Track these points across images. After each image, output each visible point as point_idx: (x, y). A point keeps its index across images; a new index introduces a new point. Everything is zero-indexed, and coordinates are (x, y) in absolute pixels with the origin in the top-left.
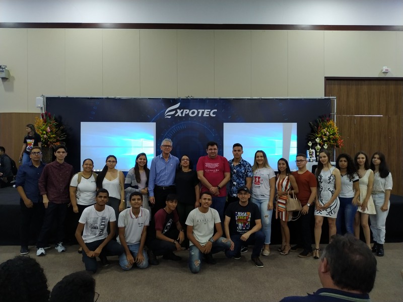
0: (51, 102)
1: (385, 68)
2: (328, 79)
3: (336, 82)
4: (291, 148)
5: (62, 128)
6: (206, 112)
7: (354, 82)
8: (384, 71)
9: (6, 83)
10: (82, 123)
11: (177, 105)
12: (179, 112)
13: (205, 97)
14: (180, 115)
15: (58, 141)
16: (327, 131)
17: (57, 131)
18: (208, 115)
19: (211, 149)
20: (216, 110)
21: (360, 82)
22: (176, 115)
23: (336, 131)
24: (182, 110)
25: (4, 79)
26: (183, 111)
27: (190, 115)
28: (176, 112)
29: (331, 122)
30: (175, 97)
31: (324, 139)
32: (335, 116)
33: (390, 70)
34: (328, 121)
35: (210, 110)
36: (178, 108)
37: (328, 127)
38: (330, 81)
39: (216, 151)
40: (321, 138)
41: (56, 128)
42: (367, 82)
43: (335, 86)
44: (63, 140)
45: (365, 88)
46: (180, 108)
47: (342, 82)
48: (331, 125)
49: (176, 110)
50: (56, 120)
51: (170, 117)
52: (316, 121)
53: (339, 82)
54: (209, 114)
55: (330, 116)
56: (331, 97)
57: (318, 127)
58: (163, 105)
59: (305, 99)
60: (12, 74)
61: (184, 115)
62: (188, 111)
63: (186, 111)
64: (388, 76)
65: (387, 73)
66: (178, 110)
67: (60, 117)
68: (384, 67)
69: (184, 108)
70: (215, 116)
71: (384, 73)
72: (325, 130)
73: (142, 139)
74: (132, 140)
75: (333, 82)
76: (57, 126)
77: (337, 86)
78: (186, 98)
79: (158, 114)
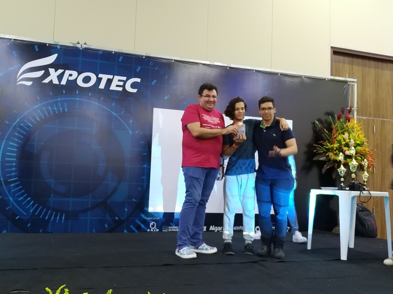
2: (335, 51)
11: (51, 60)
12: (54, 75)
14: (56, 82)
18: (120, 89)
20: (139, 80)
22: (46, 81)
27: (80, 83)
28: (47, 74)
35: (124, 78)
36: (51, 66)
38: (338, 57)
45: (387, 74)
46: (55, 65)
49: (45, 68)
51: (29, 83)
54: (124, 86)
59: (306, 77)
61: (64, 82)
62: (75, 74)
63: (70, 75)
66: (52, 70)
70: (135, 91)
78: (71, 45)
79: (1, 74)
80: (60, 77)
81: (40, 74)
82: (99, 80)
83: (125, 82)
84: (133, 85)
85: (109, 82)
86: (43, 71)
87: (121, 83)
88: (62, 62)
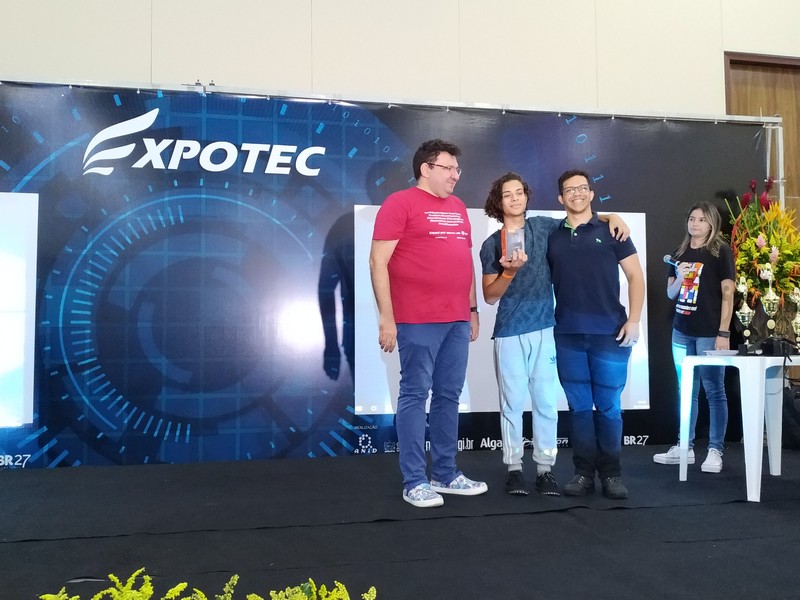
3: (761, 75)
6: (278, 153)
11: (146, 120)
12: (154, 151)
14: (159, 164)
18: (286, 171)
22: (141, 164)
24: (166, 143)
26: (171, 148)
27: (206, 164)
28: (141, 151)
30: (137, 82)
35: (293, 149)
36: (148, 133)
46: (156, 133)
47: (780, 76)
49: (137, 138)
51: (107, 171)
54: (292, 165)
58: (78, 116)
61: (174, 164)
62: (195, 146)
63: (187, 148)
66: (149, 143)
69: (177, 134)
70: (315, 172)
77: (762, 89)
78: (185, 89)
79: (52, 157)
80: (167, 155)
81: (127, 150)
82: (243, 155)
83: (294, 156)
84: (312, 162)
85: (264, 157)
86: (133, 146)
88: (168, 126)
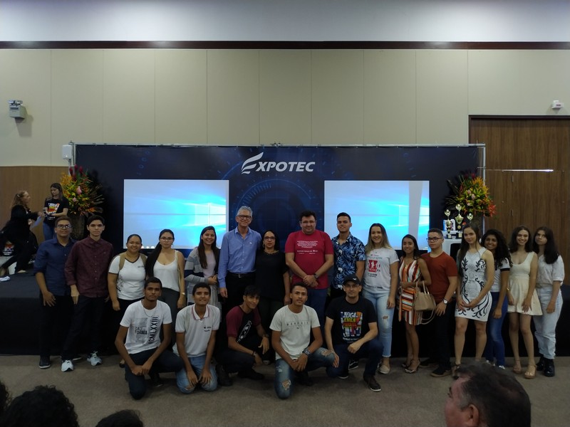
0: (83, 152)
1: (555, 103)
2: (473, 119)
3: (485, 122)
4: (421, 218)
5: (97, 187)
6: (300, 165)
7: (511, 122)
8: (555, 106)
9: (22, 124)
10: (125, 180)
11: (259, 156)
12: (262, 165)
13: (298, 145)
14: (263, 170)
15: (92, 206)
16: (472, 192)
17: (91, 192)
18: (303, 170)
19: (306, 222)
20: (314, 163)
21: (519, 122)
22: (258, 170)
23: (485, 193)
24: (266, 163)
25: (19, 119)
27: (278, 169)
28: (258, 166)
29: (478, 180)
30: (257, 145)
31: (469, 204)
32: (484, 171)
33: (563, 105)
34: (474, 178)
35: (305, 163)
36: (260, 160)
37: (474, 188)
38: (477, 122)
39: (312, 224)
40: (464, 203)
41: (90, 188)
42: (530, 122)
43: (484, 129)
44: (99, 205)
45: (526, 130)
46: (262, 160)
47: (494, 122)
48: (478, 184)
49: (257, 162)
50: (89, 177)
51: (248, 173)
52: (457, 178)
53: (489, 122)
54: (304, 168)
55: (476, 171)
56: (477, 145)
57: (459, 187)
58: (239, 156)
59: (440, 147)
60: (29, 112)
61: (268, 170)
62: (274, 163)
63: (272, 164)
64: (560, 113)
65: (559, 109)
66: (261, 163)
67: (96, 173)
68: (555, 101)
69: (269, 161)
70: (312, 170)
71: (554, 109)
72: (469, 191)
73: (209, 204)
74: (196, 205)
75: (481, 122)
76: (92, 186)
77: (486, 128)
78: (271, 146)
79: (233, 169)
80: (266, 167)
81: (253, 166)
82: (289, 166)
83: (305, 165)
84: (310, 167)
85: (295, 166)
86: (255, 165)
87: (303, 167)
88: (266, 158)
